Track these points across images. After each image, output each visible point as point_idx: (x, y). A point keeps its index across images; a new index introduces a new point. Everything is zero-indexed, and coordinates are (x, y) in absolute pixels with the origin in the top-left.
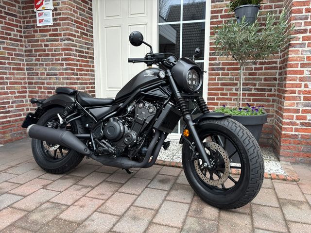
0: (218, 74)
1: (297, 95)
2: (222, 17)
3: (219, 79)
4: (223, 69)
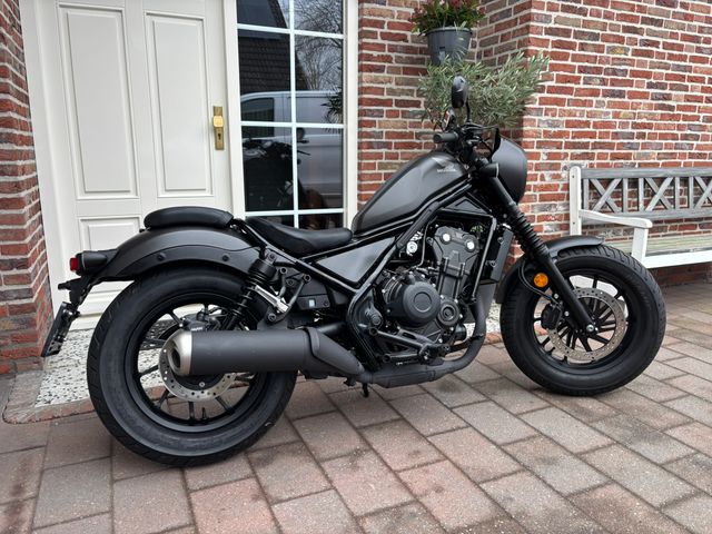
0: (379, 156)
1: (532, 192)
2: (384, 36)
3: (382, 166)
4: (388, 145)
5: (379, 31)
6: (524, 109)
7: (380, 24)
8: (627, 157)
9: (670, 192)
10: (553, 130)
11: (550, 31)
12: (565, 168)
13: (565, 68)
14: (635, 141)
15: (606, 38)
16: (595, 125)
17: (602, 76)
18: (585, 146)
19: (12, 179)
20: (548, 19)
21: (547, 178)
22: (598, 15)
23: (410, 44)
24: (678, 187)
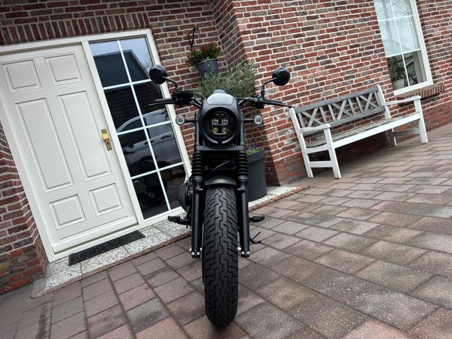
0: (192, 131)
1: (272, 127)
2: (177, 73)
5: (174, 71)
6: (255, 88)
7: (174, 68)
8: (318, 96)
9: (348, 107)
10: (273, 94)
11: (255, 49)
12: (286, 111)
13: (269, 63)
14: (320, 87)
15: (286, 44)
16: (295, 86)
17: (290, 61)
18: (294, 97)
19: (10, 188)
20: (252, 43)
21: (278, 118)
22: (278, 34)
23: (192, 73)
24: (351, 104)
